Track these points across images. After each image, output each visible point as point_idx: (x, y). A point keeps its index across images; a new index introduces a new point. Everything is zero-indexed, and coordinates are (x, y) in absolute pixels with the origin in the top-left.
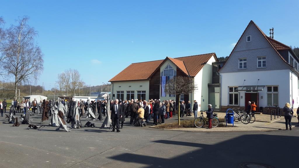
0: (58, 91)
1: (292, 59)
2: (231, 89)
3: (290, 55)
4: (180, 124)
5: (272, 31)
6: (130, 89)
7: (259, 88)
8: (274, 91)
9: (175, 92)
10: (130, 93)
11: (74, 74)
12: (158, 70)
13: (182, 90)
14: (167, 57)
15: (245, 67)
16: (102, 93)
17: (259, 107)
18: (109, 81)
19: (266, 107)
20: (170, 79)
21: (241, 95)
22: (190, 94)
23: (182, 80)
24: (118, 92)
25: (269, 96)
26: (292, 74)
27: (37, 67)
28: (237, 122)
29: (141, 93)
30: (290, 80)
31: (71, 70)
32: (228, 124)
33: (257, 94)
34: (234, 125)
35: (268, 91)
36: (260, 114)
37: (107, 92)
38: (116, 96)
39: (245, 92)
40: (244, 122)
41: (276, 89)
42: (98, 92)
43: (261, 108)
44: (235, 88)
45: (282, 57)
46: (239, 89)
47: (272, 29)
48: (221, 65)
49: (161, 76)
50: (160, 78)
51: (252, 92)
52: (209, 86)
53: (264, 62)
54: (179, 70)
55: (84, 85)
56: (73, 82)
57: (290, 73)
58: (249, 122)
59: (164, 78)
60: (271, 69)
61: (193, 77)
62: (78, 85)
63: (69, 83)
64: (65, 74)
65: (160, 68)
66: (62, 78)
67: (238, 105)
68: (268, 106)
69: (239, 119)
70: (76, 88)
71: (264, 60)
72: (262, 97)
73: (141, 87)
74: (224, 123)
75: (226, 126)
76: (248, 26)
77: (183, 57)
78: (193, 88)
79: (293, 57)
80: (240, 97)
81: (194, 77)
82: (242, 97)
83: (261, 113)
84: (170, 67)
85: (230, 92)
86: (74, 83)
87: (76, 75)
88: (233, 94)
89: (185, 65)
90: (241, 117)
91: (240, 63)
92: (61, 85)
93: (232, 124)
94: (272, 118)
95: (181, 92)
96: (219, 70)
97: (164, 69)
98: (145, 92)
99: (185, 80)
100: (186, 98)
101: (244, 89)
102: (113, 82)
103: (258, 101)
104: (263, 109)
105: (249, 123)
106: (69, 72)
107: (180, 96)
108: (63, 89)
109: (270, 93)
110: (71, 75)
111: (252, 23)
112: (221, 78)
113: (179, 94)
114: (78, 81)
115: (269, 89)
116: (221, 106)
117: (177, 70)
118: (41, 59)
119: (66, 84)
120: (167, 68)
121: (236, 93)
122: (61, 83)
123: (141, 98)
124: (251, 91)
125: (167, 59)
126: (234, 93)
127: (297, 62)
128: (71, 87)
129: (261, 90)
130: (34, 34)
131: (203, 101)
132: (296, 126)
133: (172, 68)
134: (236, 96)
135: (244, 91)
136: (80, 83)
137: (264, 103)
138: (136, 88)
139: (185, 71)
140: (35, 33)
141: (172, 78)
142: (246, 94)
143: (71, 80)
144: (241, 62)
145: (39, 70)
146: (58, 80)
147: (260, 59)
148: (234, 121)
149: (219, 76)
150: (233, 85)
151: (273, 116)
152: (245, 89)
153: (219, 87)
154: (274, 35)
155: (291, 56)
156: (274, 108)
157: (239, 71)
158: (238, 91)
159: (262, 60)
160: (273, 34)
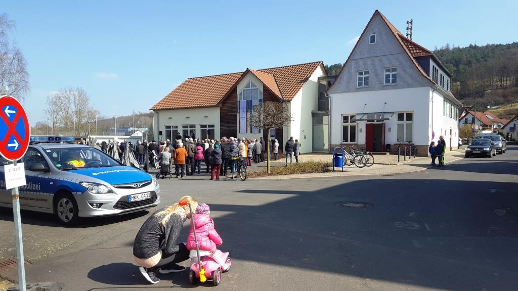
0: (49, 127)
1: (435, 70)
2: (345, 119)
3: (432, 63)
4: (269, 171)
5: (410, 24)
6: (189, 123)
7: (386, 116)
8: (407, 120)
9: (262, 125)
10: (189, 129)
11: (77, 96)
12: (234, 90)
13: (272, 122)
14: (247, 69)
15: (366, 83)
16: (131, 129)
17: (386, 144)
18: (151, 110)
19: (395, 144)
20: (253, 104)
21: (360, 127)
22: (284, 128)
23: (271, 106)
24: (167, 127)
25: (400, 127)
26: (434, 93)
27: (17, 85)
28: (349, 165)
29: (207, 128)
30: (431, 103)
31: (71, 90)
32: (336, 169)
33: (383, 125)
34: (344, 169)
35: (398, 120)
36: (386, 154)
37: (141, 127)
38: (164, 133)
39: (366, 122)
40: (359, 165)
41: (410, 116)
42: (123, 127)
43: (389, 145)
44: (352, 117)
45: (420, 68)
46: (358, 117)
47: (410, 21)
48: (332, 80)
49: (238, 100)
50: (237, 103)
51: (376, 122)
52: (314, 114)
53: (394, 76)
54: (266, 90)
55: (97, 116)
56: (76, 111)
57: (431, 92)
58: (365, 165)
59: (243, 104)
60: (403, 87)
61: (289, 101)
62: (86, 116)
63: (70, 112)
64: (62, 96)
65: (236, 87)
66: (56, 103)
67: (355, 143)
68: (399, 143)
69: (352, 162)
70: (84, 121)
71: (394, 73)
72: (390, 130)
73: (207, 118)
74: (331, 168)
75: (333, 171)
76: (371, 19)
77: (273, 69)
78: (288, 118)
79: (437, 68)
80: (359, 130)
81: (291, 101)
82: (361, 129)
83: (388, 153)
84: (253, 85)
85: (344, 122)
86: (79, 113)
87: (82, 98)
88: (348, 127)
89: (276, 81)
90: (355, 158)
91: (359, 78)
92: (54, 117)
93: (340, 169)
94: (400, 160)
95: (271, 125)
96: (328, 90)
97: (244, 89)
98: (213, 126)
99: (276, 107)
100: (279, 134)
101: (364, 118)
102: (157, 110)
103: (383, 136)
104: (391, 147)
105: (365, 167)
106: (68, 92)
107: (269, 131)
108: (58, 125)
109: (401, 122)
110: (72, 97)
111: (377, 13)
112: (331, 102)
113: (269, 129)
114: (87, 110)
115: (400, 117)
116: (330, 145)
117: (264, 90)
118: (25, 72)
119: (64, 115)
120: (248, 86)
121: (353, 124)
122: (54, 112)
123: (207, 135)
124: (374, 121)
125: (248, 71)
126: (349, 124)
127: (444, 74)
128: (75, 120)
129: (388, 119)
130: (8, 26)
131: (305, 138)
132: (427, 169)
133: (256, 87)
134: (353, 128)
135: (364, 121)
136: (91, 112)
137: (391, 138)
138: (197, 120)
139: (277, 92)
140: (10, 23)
141: (255, 102)
142: (367, 125)
143: (73, 108)
144: (361, 76)
145: (21, 92)
146: (47, 107)
147: (388, 71)
148: (345, 164)
149: (328, 98)
150: (349, 112)
151: (402, 157)
152: (366, 117)
153: (328, 115)
154: (413, 31)
155: (433, 66)
156: (406, 144)
157: (357, 90)
158: (355, 122)
159: (391, 73)
160: (411, 29)
